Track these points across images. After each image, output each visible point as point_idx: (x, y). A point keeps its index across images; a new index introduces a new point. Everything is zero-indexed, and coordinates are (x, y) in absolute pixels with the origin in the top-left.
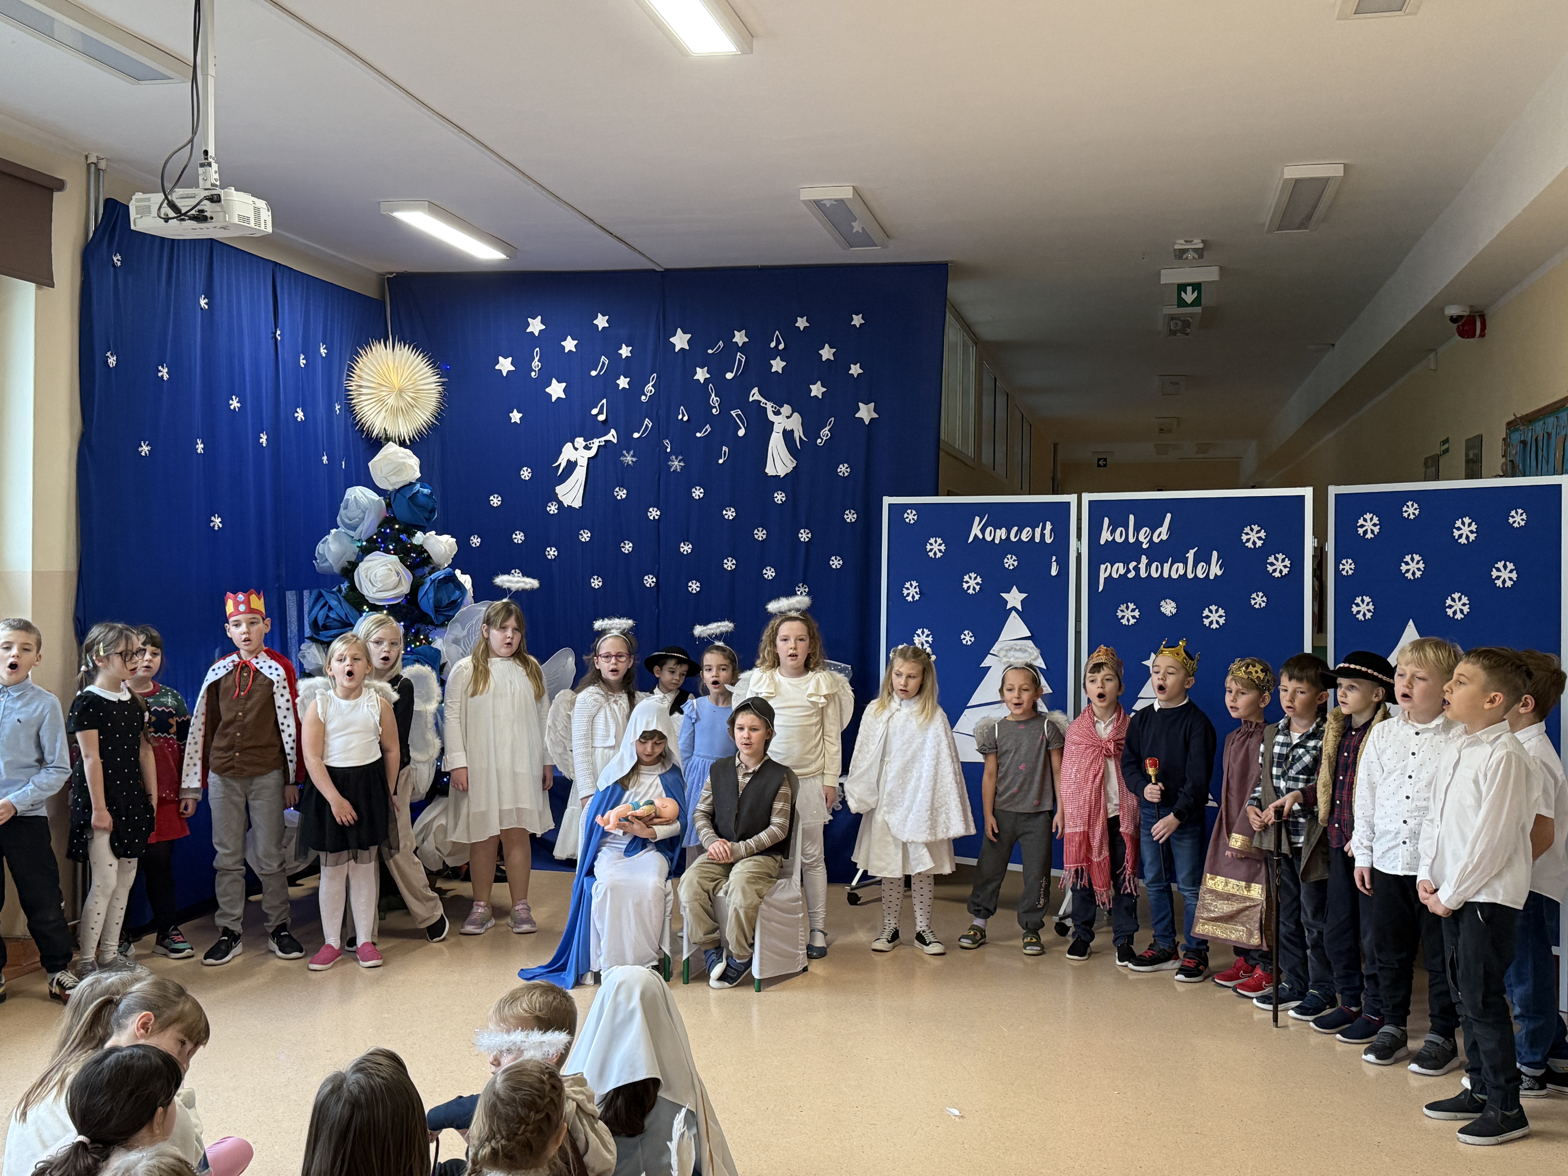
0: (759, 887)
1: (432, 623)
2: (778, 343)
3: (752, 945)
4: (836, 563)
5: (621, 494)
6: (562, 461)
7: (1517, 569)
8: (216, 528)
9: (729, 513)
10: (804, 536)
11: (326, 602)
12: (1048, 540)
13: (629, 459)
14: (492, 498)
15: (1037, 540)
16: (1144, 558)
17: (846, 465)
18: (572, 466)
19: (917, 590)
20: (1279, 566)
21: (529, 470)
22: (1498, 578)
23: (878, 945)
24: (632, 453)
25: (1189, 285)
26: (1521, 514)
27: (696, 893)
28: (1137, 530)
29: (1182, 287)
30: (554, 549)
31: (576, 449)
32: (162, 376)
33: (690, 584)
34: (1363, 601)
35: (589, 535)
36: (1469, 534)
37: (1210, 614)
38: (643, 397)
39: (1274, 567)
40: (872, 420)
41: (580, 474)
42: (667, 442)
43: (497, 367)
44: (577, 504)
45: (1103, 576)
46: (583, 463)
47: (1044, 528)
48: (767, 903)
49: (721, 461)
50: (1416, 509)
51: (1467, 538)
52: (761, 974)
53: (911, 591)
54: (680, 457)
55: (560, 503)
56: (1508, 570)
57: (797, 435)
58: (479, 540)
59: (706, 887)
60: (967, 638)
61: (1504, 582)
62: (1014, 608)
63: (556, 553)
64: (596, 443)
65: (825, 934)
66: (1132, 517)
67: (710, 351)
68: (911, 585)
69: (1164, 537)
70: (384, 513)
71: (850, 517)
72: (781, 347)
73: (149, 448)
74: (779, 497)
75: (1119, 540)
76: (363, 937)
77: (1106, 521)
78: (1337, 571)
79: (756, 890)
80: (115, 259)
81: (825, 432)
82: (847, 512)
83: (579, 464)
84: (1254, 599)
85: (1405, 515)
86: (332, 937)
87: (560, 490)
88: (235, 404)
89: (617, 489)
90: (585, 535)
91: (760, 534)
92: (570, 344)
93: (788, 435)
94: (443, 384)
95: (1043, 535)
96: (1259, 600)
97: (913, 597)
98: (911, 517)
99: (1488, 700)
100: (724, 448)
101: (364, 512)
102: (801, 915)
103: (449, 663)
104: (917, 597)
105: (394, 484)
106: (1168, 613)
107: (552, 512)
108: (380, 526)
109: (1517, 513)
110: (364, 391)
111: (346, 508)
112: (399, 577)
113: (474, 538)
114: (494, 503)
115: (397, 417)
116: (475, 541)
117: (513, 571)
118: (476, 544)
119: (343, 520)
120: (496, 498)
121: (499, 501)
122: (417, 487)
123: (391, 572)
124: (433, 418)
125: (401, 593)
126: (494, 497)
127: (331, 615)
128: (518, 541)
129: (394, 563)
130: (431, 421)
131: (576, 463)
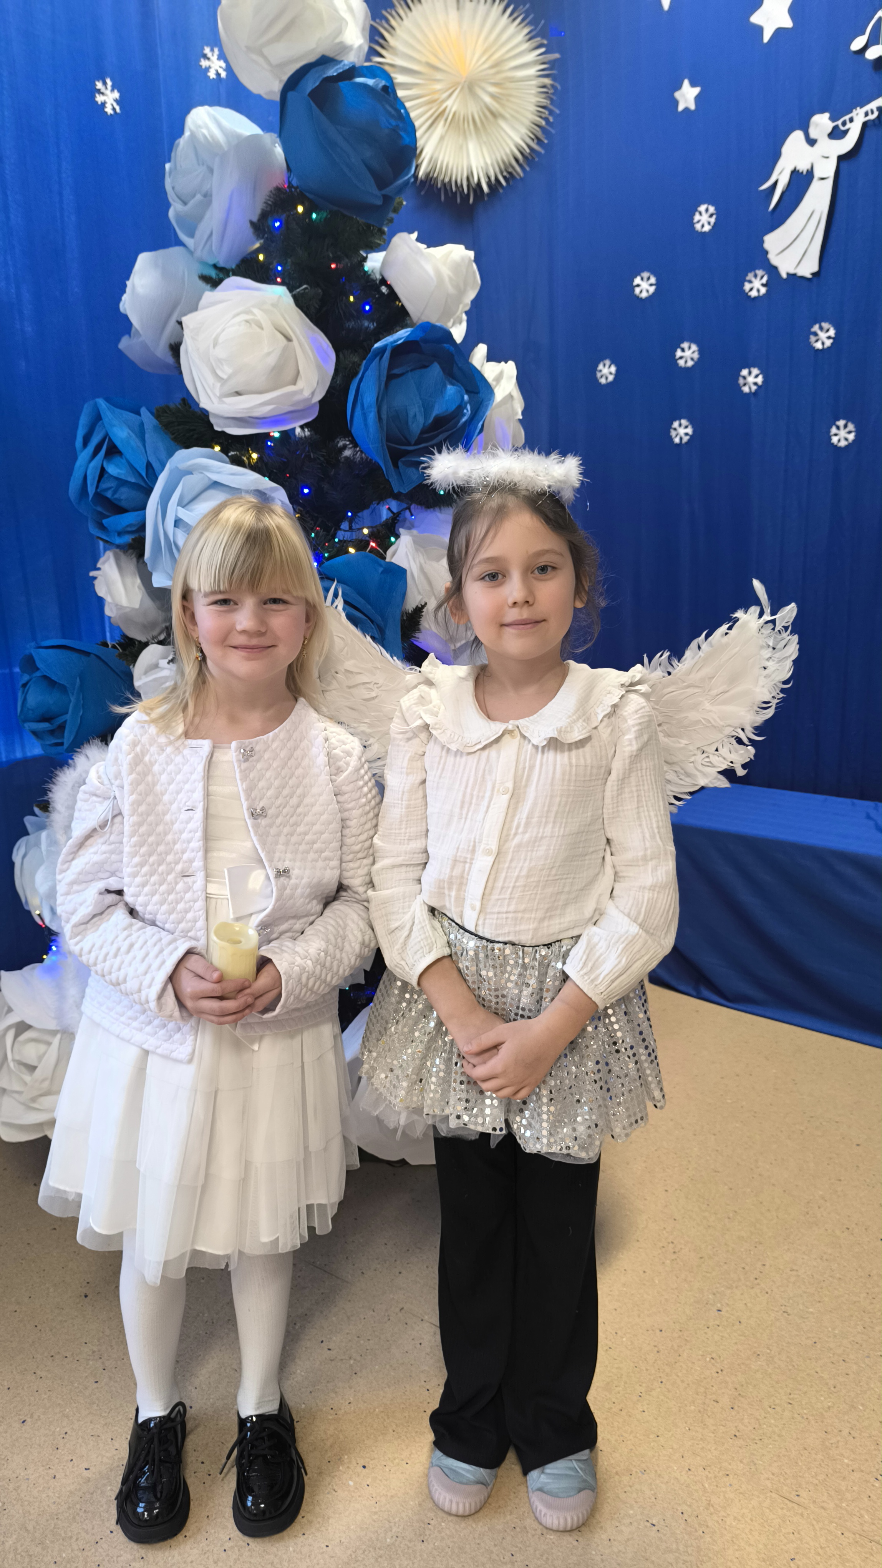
6: (781, 176)
11: (106, 434)
14: (637, 280)
18: (800, 182)
21: (712, 209)
30: (755, 371)
31: (812, 142)
35: (832, 333)
41: (818, 198)
44: (809, 267)
46: (826, 169)
55: (773, 271)
58: (613, 369)
63: (760, 380)
64: (859, 117)
70: (278, 179)
83: (817, 174)
87: (773, 242)
90: (823, 335)
94: (551, 65)
101: (211, 170)
105: (282, 65)
107: (754, 294)
108: (264, 216)
110: (402, 78)
112: (285, 349)
113: (604, 365)
114: (641, 292)
115: (465, 138)
116: (605, 371)
117: (676, 424)
118: (607, 378)
119: (175, 210)
120: (645, 279)
121: (651, 285)
122: (341, 65)
123: (259, 330)
124: (533, 140)
125: (298, 398)
126: (642, 279)
127: (112, 469)
128: (686, 362)
129: (273, 305)
130: (529, 146)
131: (810, 174)
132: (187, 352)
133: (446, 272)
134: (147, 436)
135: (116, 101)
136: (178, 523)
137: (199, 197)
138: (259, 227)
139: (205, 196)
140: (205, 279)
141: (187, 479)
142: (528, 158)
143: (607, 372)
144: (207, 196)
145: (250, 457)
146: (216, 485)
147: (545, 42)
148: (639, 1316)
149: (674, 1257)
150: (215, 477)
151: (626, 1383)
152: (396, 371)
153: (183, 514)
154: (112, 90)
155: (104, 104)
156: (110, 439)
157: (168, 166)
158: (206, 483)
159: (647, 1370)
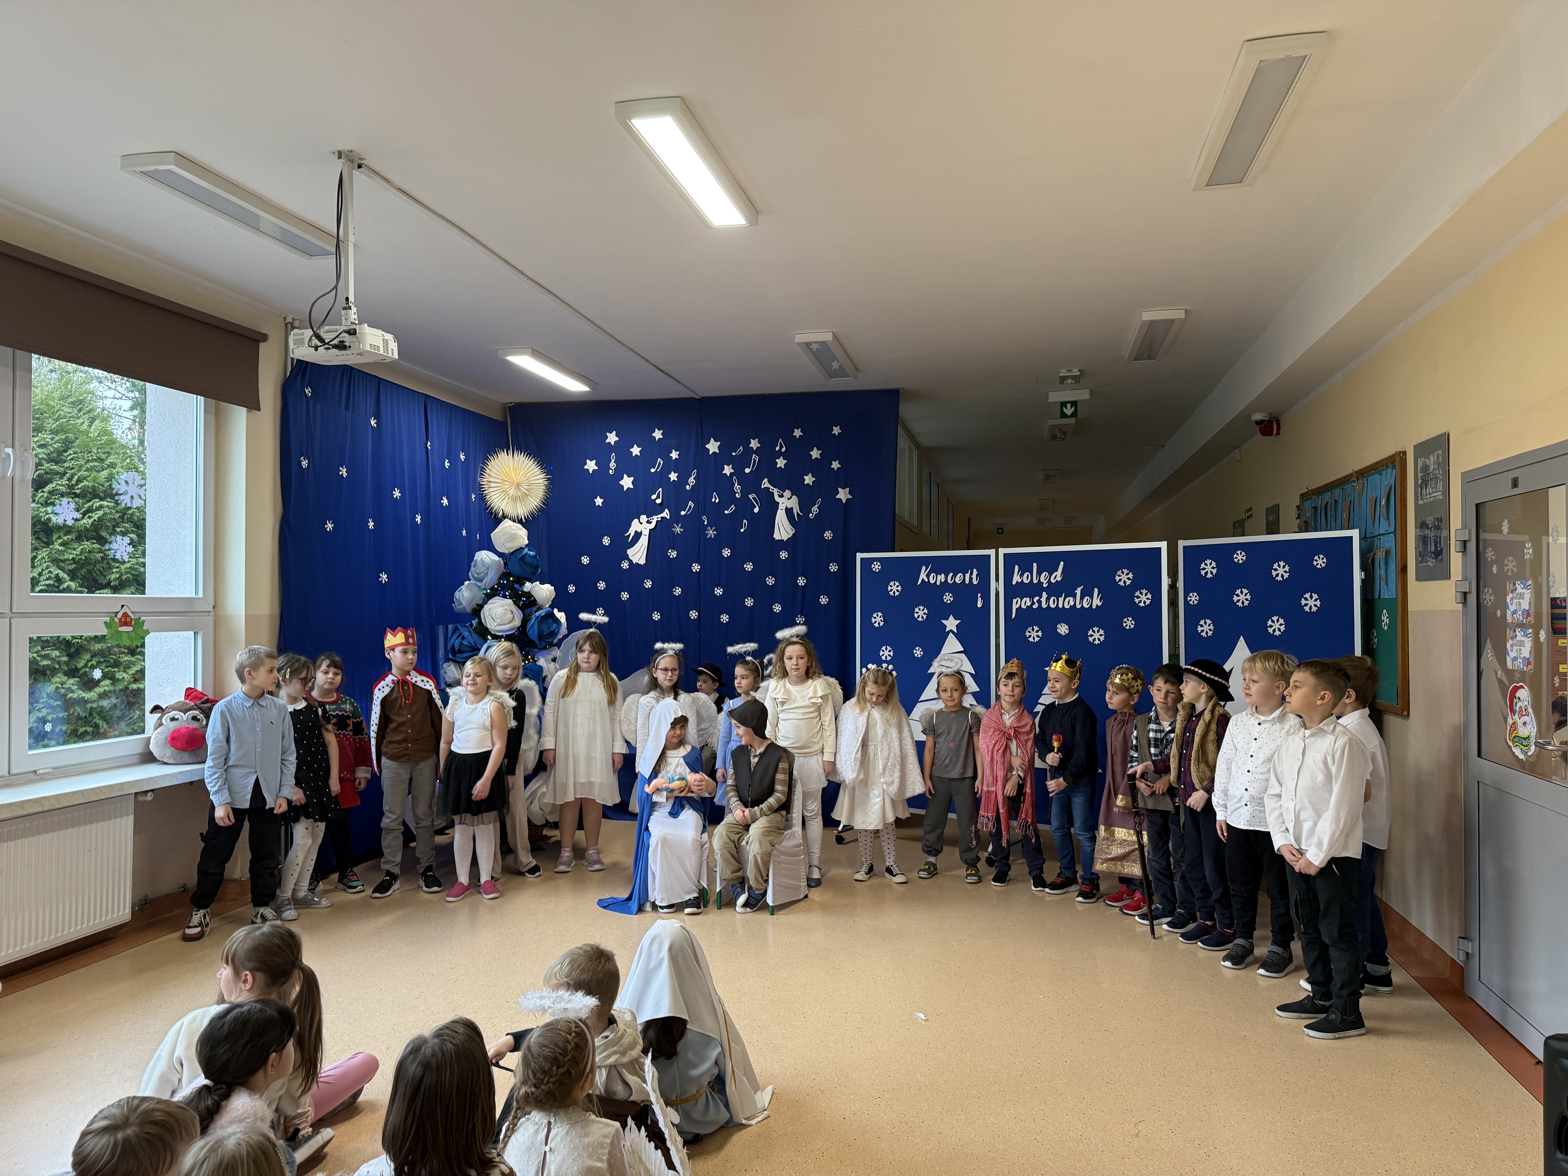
0: (771, 838)
1: (537, 647)
2: (781, 447)
3: (767, 881)
4: (824, 600)
5: (673, 554)
6: (632, 532)
7: (1320, 598)
8: (383, 582)
9: (749, 566)
10: (801, 582)
11: (461, 634)
12: (975, 582)
13: (678, 530)
15: (967, 582)
16: (1044, 593)
17: (830, 532)
18: (638, 535)
19: (882, 618)
20: (1143, 598)
21: (608, 539)
22: (1306, 605)
23: (858, 876)
24: (680, 525)
25: (1069, 402)
26: (1323, 559)
27: (725, 843)
28: (1039, 573)
29: (1064, 404)
30: (626, 593)
31: (641, 523)
32: (342, 474)
33: (722, 616)
34: (1205, 623)
35: (651, 583)
36: (1284, 573)
37: (1093, 634)
38: (688, 486)
39: (1140, 599)
40: (848, 500)
41: (644, 541)
42: (704, 518)
43: (586, 467)
44: (642, 562)
45: (1015, 607)
46: (646, 533)
47: (971, 574)
48: (777, 850)
49: (742, 530)
50: (1243, 556)
51: (1282, 576)
52: (774, 902)
53: (878, 619)
54: (714, 528)
55: (630, 561)
56: (1313, 599)
57: (795, 511)
58: (573, 588)
59: (732, 839)
60: (918, 652)
61: (1311, 608)
62: (951, 631)
63: (628, 596)
64: (655, 519)
65: (820, 869)
66: (1035, 565)
67: (734, 454)
68: (877, 615)
69: (1059, 578)
70: (503, 570)
71: (833, 568)
72: (783, 450)
73: (333, 525)
74: (783, 555)
75: (1026, 581)
76: (484, 877)
77: (1017, 567)
78: (1186, 602)
79: (770, 841)
80: (307, 391)
81: (815, 509)
82: (831, 564)
83: (643, 534)
84: (1125, 622)
85: (1236, 560)
86: (463, 877)
87: (630, 552)
88: (397, 494)
89: (670, 551)
90: (648, 584)
91: (770, 581)
92: (636, 451)
93: (789, 511)
94: (548, 479)
95: (971, 579)
96: (1129, 623)
97: (879, 624)
98: (876, 567)
99: (1319, 698)
100: (744, 521)
101: (488, 569)
102: (802, 857)
103: (549, 676)
104: (882, 624)
105: (509, 549)
106: (1063, 633)
107: (624, 568)
108: (500, 578)
109: (1319, 558)
110: (492, 485)
111: (475, 566)
112: (512, 614)
113: (571, 586)
114: (584, 562)
115: (516, 503)
118: (573, 591)
120: (586, 558)
121: (588, 560)
123: (505, 610)
124: (542, 504)
125: (515, 625)
127: (465, 644)
128: (601, 588)
129: (508, 603)
130: (540, 506)
131: (641, 533)
133: (548, 593)
134: (474, 636)
135: (420, 519)
138: (500, 583)
142: (540, 510)
144: (486, 574)
147: (546, 471)
154: (419, 516)
155: (417, 521)
157: (471, 563)
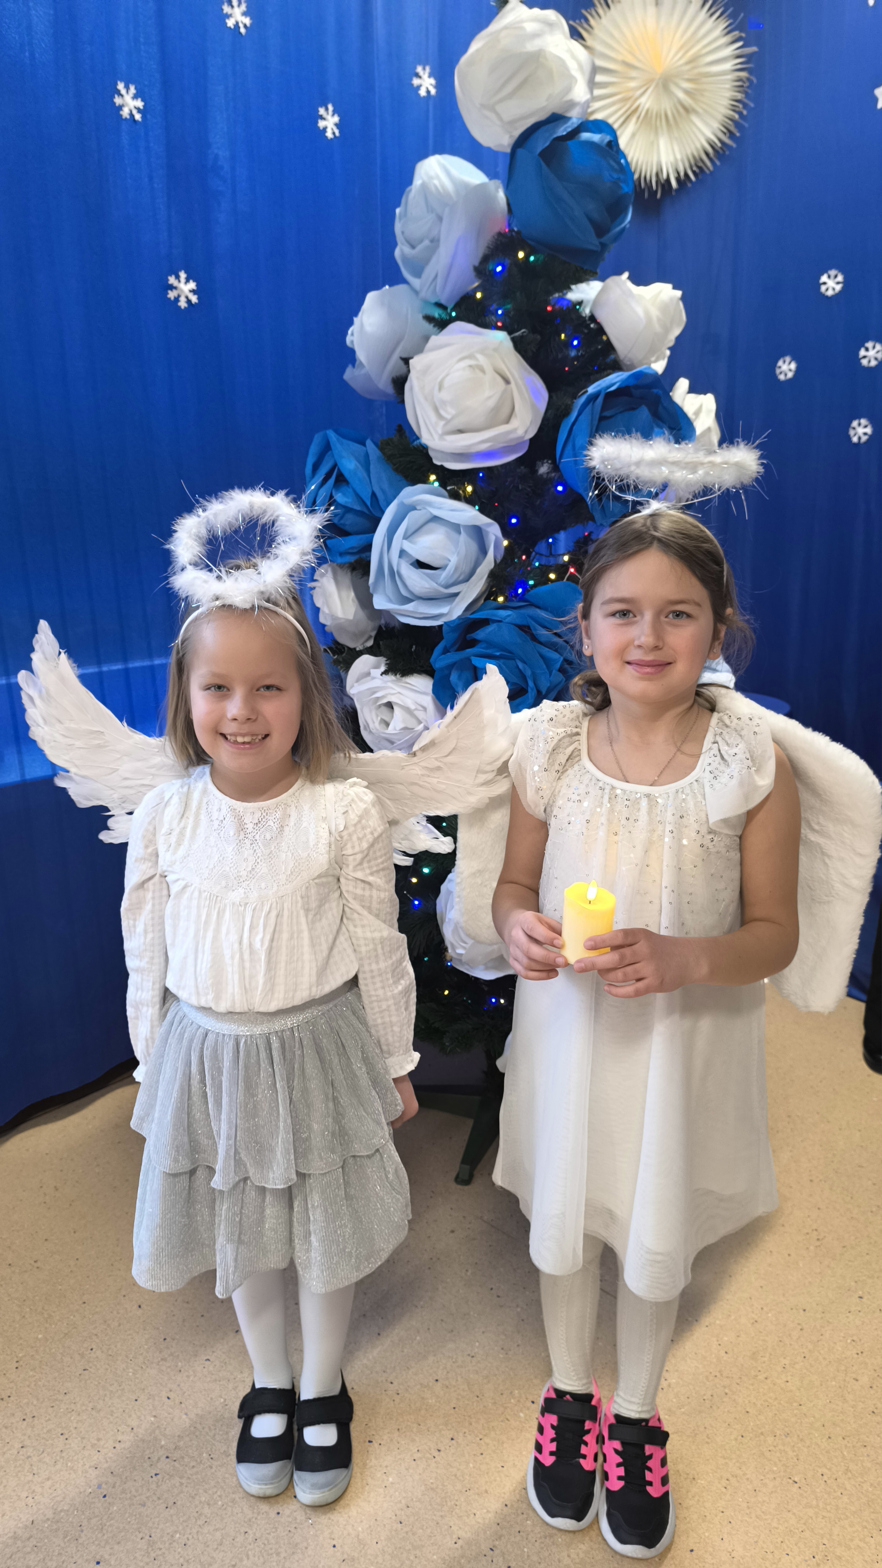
8: (183, 304)
11: (335, 465)
14: (824, 278)
58: (793, 366)
70: (500, 223)
94: (749, 59)
101: (440, 219)
105: (512, 123)
108: (485, 259)
111: (403, 214)
112: (504, 392)
113: (784, 362)
114: (827, 290)
115: (656, 133)
116: (785, 367)
117: (855, 423)
118: (786, 375)
119: (402, 251)
120: (832, 277)
121: (838, 283)
122: (569, 124)
123: (480, 374)
124: (725, 133)
125: (513, 436)
126: (829, 277)
127: (339, 497)
128: (869, 361)
129: (496, 350)
130: (720, 140)
132: (411, 389)
134: (372, 466)
135: (336, 125)
136: (402, 553)
137: (426, 242)
138: (481, 270)
139: (432, 241)
140: (429, 319)
141: (412, 515)
142: (720, 153)
143: (787, 368)
144: (435, 242)
145: (465, 491)
146: (435, 519)
147: (743, 35)
148: (784, 1295)
149: (818, 1243)
150: (436, 512)
151: (771, 1354)
152: (607, 414)
153: (407, 546)
154: (333, 115)
155: (325, 129)
156: (339, 469)
157: (398, 211)
158: (428, 516)
159: (791, 1345)
